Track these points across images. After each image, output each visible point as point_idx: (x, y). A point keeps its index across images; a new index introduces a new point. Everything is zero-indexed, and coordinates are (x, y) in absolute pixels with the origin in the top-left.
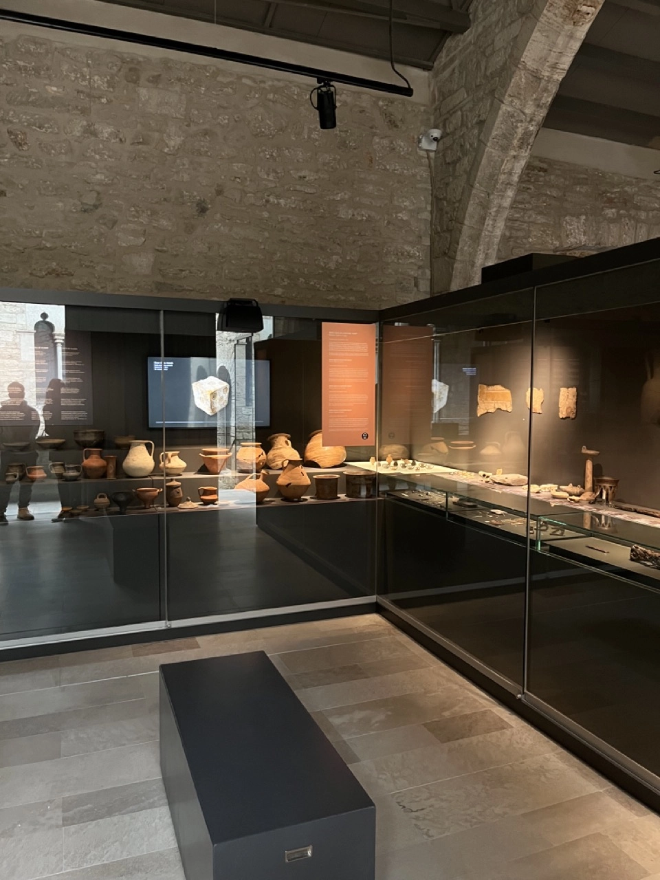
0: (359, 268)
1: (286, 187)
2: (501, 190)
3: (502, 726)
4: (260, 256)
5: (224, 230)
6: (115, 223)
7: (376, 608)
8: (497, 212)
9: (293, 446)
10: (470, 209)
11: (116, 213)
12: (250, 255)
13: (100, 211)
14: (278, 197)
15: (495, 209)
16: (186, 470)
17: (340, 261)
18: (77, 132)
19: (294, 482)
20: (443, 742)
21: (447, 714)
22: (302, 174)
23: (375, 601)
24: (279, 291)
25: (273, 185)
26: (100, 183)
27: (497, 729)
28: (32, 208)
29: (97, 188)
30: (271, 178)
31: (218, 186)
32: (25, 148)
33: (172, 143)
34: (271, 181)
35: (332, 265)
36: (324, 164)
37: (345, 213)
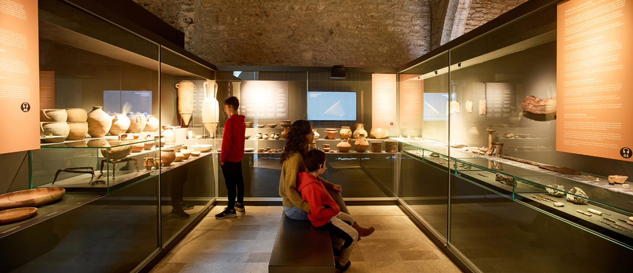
0: (397, 52)
1: (365, 21)
2: (460, 12)
3: (436, 258)
4: (354, 49)
5: (341, 40)
6: (299, 41)
7: (397, 203)
8: (459, 21)
9: (364, 129)
10: (446, 21)
11: (299, 37)
12: (350, 49)
13: (294, 37)
14: (362, 25)
15: (457, 20)
16: (320, 137)
17: (388, 49)
18: (287, 9)
19: (361, 144)
20: (404, 260)
21: (411, 249)
22: (371, 14)
23: (396, 199)
24: (361, 63)
25: (359, 20)
26: (294, 27)
27: (432, 259)
28: (270, 38)
29: (293, 29)
30: (359, 17)
31: (338, 23)
32: (269, 17)
33: (320, 9)
34: (359, 19)
35: (385, 51)
36: (381, 9)
37: (391, 29)
